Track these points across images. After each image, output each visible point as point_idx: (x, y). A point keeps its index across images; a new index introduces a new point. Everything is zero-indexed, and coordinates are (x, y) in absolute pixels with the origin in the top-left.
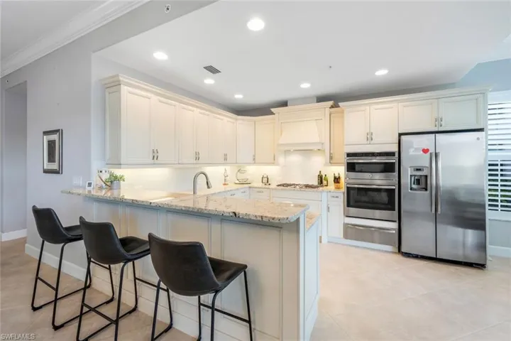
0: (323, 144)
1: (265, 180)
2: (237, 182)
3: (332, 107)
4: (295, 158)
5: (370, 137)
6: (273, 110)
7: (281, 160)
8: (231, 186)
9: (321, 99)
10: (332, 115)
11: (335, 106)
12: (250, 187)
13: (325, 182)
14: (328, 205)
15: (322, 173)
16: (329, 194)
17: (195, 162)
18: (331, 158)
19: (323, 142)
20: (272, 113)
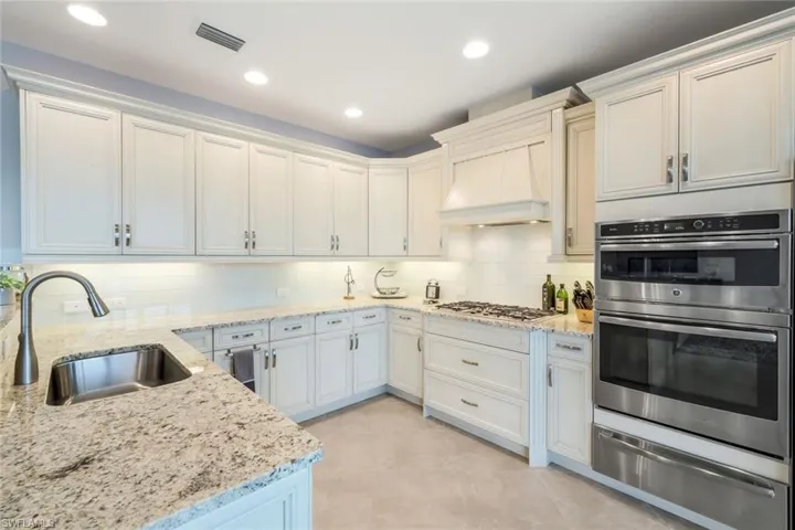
0: (545, 204)
1: (432, 291)
2: (377, 294)
3: (572, 104)
4: (493, 245)
5: (678, 172)
6: (436, 137)
7: (460, 247)
8: (361, 301)
9: (543, 88)
10: (571, 128)
11: (580, 99)
12: (387, 307)
13: (560, 304)
14: (548, 365)
15: (553, 281)
16: (551, 336)
17: (246, 252)
18: (568, 241)
19: (546, 199)
20: (437, 145)
